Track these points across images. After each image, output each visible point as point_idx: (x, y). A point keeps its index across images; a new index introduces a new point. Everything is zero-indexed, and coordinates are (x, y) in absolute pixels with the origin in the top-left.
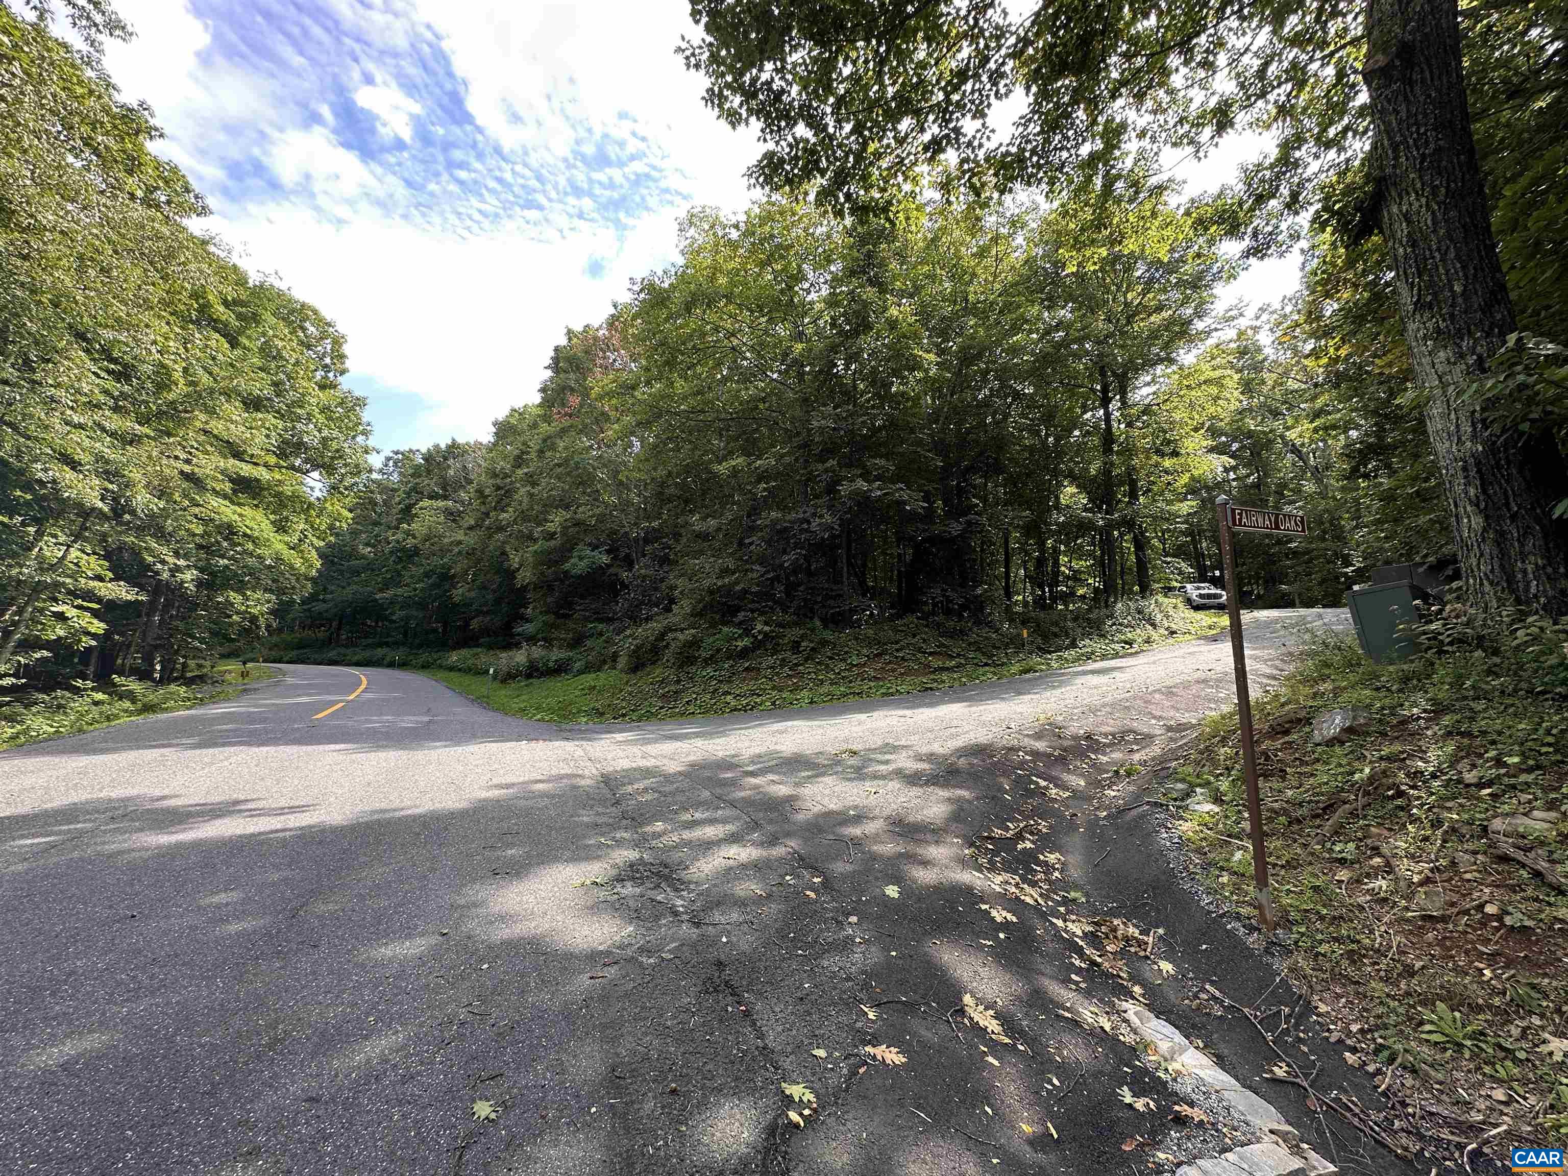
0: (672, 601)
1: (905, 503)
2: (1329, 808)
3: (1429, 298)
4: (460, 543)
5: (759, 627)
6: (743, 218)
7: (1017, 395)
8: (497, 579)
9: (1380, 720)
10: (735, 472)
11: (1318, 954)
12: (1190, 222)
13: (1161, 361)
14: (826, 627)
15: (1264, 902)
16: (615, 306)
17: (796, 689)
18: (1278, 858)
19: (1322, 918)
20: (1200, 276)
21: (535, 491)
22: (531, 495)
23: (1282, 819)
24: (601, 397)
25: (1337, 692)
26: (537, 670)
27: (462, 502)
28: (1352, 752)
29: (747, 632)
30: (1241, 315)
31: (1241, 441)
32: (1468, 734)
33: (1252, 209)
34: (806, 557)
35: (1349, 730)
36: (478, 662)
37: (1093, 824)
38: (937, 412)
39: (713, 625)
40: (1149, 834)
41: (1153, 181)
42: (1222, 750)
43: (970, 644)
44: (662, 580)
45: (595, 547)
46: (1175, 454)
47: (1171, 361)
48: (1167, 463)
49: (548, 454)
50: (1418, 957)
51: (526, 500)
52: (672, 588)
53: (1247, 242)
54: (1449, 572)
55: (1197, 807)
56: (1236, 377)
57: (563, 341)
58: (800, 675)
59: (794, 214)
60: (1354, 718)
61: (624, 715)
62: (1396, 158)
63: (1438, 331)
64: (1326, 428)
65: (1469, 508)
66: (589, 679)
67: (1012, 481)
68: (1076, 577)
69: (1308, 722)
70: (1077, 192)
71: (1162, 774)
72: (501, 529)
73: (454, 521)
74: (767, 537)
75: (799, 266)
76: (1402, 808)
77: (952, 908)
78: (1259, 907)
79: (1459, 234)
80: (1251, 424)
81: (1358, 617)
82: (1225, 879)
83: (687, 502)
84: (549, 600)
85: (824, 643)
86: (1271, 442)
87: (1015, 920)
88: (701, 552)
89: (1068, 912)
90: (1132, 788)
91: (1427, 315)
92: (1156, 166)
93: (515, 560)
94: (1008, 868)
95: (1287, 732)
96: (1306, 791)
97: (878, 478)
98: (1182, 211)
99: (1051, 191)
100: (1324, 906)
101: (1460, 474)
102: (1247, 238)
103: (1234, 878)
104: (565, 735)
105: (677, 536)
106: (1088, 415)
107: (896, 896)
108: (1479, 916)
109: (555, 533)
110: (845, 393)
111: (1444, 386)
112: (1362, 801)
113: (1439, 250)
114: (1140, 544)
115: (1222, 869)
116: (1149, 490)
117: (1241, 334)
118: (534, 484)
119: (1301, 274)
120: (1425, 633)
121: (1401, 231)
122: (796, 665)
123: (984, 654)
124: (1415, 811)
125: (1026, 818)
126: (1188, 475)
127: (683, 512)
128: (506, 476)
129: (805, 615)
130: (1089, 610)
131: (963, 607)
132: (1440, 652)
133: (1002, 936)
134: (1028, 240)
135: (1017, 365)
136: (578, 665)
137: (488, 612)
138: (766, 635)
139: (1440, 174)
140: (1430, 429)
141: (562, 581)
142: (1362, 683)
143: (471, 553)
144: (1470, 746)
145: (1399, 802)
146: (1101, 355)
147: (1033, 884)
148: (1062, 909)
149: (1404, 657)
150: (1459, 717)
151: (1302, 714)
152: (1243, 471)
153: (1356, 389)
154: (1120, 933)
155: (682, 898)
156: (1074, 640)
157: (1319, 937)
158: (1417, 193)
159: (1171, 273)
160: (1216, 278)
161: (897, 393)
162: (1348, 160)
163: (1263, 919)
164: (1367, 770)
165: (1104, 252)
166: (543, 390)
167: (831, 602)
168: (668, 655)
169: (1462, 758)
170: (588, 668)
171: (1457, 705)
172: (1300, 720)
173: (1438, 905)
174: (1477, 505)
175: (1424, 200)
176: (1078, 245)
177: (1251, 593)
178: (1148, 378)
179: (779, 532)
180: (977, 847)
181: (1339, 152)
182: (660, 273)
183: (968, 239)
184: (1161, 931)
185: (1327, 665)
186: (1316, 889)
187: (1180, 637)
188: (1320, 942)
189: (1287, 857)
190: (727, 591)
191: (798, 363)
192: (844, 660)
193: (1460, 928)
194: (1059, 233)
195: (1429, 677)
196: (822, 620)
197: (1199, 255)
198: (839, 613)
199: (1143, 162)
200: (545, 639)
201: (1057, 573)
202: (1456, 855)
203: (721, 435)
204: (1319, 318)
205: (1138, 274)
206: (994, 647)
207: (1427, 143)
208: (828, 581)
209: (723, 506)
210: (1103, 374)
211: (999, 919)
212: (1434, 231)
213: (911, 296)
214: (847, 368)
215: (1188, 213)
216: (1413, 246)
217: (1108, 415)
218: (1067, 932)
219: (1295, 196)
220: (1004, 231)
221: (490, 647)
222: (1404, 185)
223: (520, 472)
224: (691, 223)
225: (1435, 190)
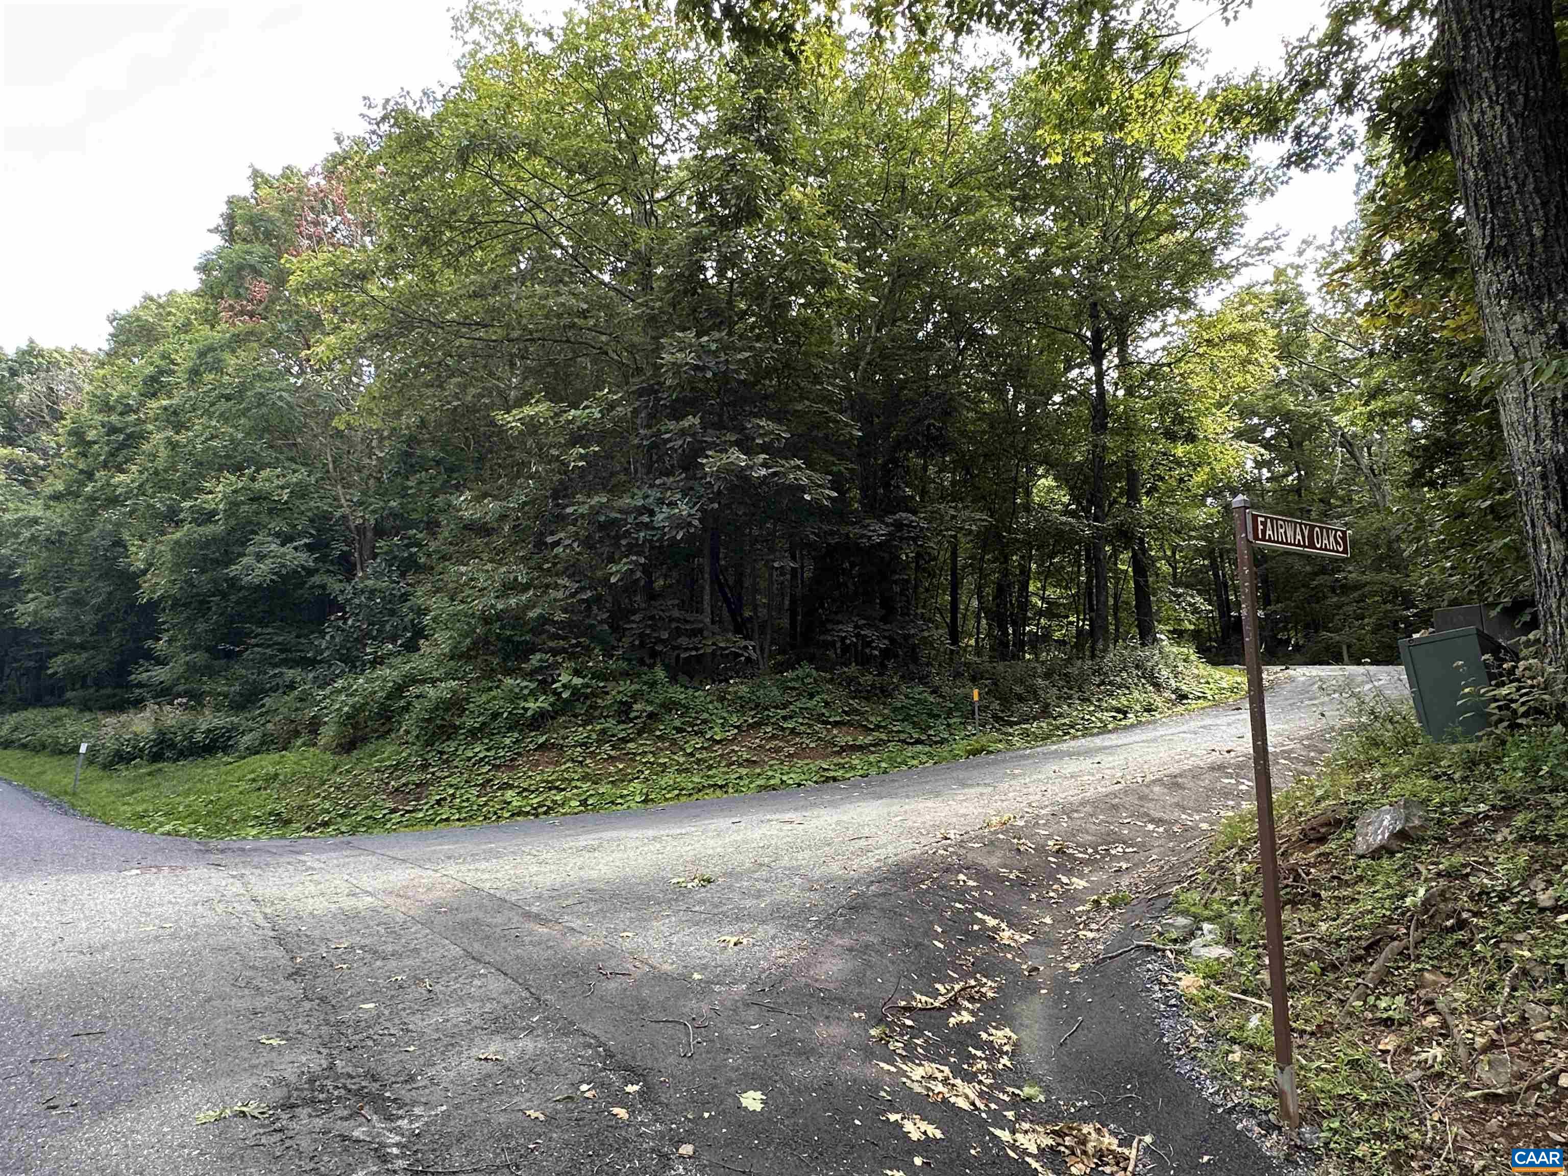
0: (419, 633)
1: (803, 489)
2: (1374, 946)
3: (1504, 242)
4: (35, 521)
5: (564, 678)
6: (563, 22)
7: (974, 337)
8: (105, 587)
9: (1439, 821)
10: (532, 426)
11: (1355, 1158)
12: (1214, 109)
13: (1171, 302)
14: (673, 680)
15: (1287, 1088)
16: (339, 140)
17: (623, 779)
18: (1307, 1021)
19: (1360, 1106)
20: (1226, 187)
21: (181, 438)
22: (173, 445)
23: (1314, 965)
24: (307, 289)
25: (1386, 782)
26: (172, 746)
27: (44, 453)
28: (1404, 866)
29: (544, 686)
30: (1278, 247)
31: (1277, 425)
32: (1544, 839)
33: (1294, 101)
34: (646, 569)
35: (1402, 835)
36: (59, 733)
37: (1060, 984)
38: (855, 354)
39: (489, 674)
40: (1136, 994)
41: (1167, 44)
42: (1238, 868)
43: (895, 710)
44: (405, 597)
45: (286, 539)
46: (1191, 438)
47: (1186, 304)
48: (1180, 450)
49: (209, 377)
50: (1479, 1154)
51: (163, 453)
52: (422, 612)
53: (1286, 146)
54: (1527, 618)
55: (1204, 952)
56: (1272, 333)
57: (245, 189)
58: (631, 758)
59: (642, 25)
60: (1407, 820)
61: (325, 824)
62: (1466, 48)
63: (1514, 287)
64: (1385, 415)
65: (1548, 530)
66: (266, 763)
67: (964, 464)
68: (1052, 611)
69: (1350, 824)
70: (1061, 48)
71: (1160, 904)
72: (113, 501)
73: (24, 483)
74: (583, 533)
75: (648, 108)
76: (1462, 944)
77: (842, 1122)
78: (1278, 1095)
79: (1538, 160)
80: (1289, 402)
81: (1415, 679)
82: (1236, 1057)
83: (450, 470)
84: (201, 627)
85: (669, 706)
86: (1315, 429)
87: (939, 1134)
88: (473, 554)
89: (1020, 1118)
90: (1115, 927)
91: (1501, 264)
92: (1171, 23)
93: (138, 556)
94: (934, 1055)
95: (1322, 840)
96: (1345, 924)
97: (764, 449)
98: (1204, 92)
99: (1028, 41)
100: (1364, 1088)
101: (1539, 484)
102: (1287, 139)
103: (1249, 1054)
104: (213, 858)
105: (432, 527)
106: (1074, 373)
107: (758, 1107)
108: (1553, 1091)
109: (214, 513)
110: (713, 313)
111: (1520, 361)
112: (1414, 935)
113: (1515, 178)
114: (1141, 566)
115: (1233, 1041)
116: (1154, 488)
117: (1280, 273)
118: (179, 427)
119: (1355, 199)
120: (1495, 699)
121: (1473, 147)
122: (624, 740)
123: (915, 725)
124: (1478, 947)
125: (964, 976)
126: (1207, 469)
127: (445, 488)
128: (128, 410)
129: (642, 662)
130: (1069, 661)
131: (886, 654)
132: (1514, 726)
133: (918, 1161)
134: (995, 107)
135: (976, 291)
136: (246, 740)
137: (82, 647)
138: (575, 691)
139: (1518, 76)
140: (1504, 420)
141: (224, 596)
142: (1417, 769)
143: (54, 542)
144: (1546, 854)
145: (1461, 935)
146: (1092, 286)
147: (970, 1078)
148: (1010, 1115)
149: (1469, 733)
150: (1532, 815)
151: (1343, 813)
152: (1280, 469)
153: (1420, 363)
154: (1090, 1147)
155: (398, 1131)
156: (1047, 705)
157: (1357, 1133)
158: (1490, 99)
159: (1188, 178)
160: (1248, 191)
161: (794, 319)
162: (1413, 48)
163: (1285, 1113)
164: (1422, 892)
165: (1098, 138)
166: (204, 268)
167: (683, 641)
168: (408, 722)
169: (1537, 872)
170: (265, 745)
171: (1532, 799)
172: (1338, 822)
173: (1504, 1078)
174: (1558, 527)
175: (1498, 109)
176: (1063, 126)
177: (1288, 642)
178: (1156, 326)
179: (602, 527)
180: (888, 1025)
181: (1403, 34)
182: (417, 95)
183: (909, 96)
184: (1148, 1139)
185: (1375, 743)
186: (1354, 1064)
187: (1194, 704)
188: (1358, 1142)
189: (1319, 1020)
190: (516, 618)
191: (645, 261)
192: (701, 733)
193: (1529, 1110)
194: (1038, 103)
195: (1499, 760)
196: (667, 667)
197: (1226, 158)
198: (699, 658)
199: (1153, 15)
200: (189, 694)
201: (1025, 604)
202: (1526, 1007)
203: (512, 365)
204: (1376, 262)
205: (1144, 174)
206: (931, 715)
207: (1503, 34)
208: (681, 607)
209: (512, 481)
210: (1094, 316)
211: (915, 1136)
212: (1510, 152)
213: (821, 173)
214: (721, 273)
215: (1212, 96)
216: (1485, 169)
217: (1100, 374)
218: (1014, 1148)
219: (1349, 87)
220: (962, 91)
221: (86, 706)
222: (1475, 86)
223: (153, 404)
224: (474, 19)
225: (1511, 96)
